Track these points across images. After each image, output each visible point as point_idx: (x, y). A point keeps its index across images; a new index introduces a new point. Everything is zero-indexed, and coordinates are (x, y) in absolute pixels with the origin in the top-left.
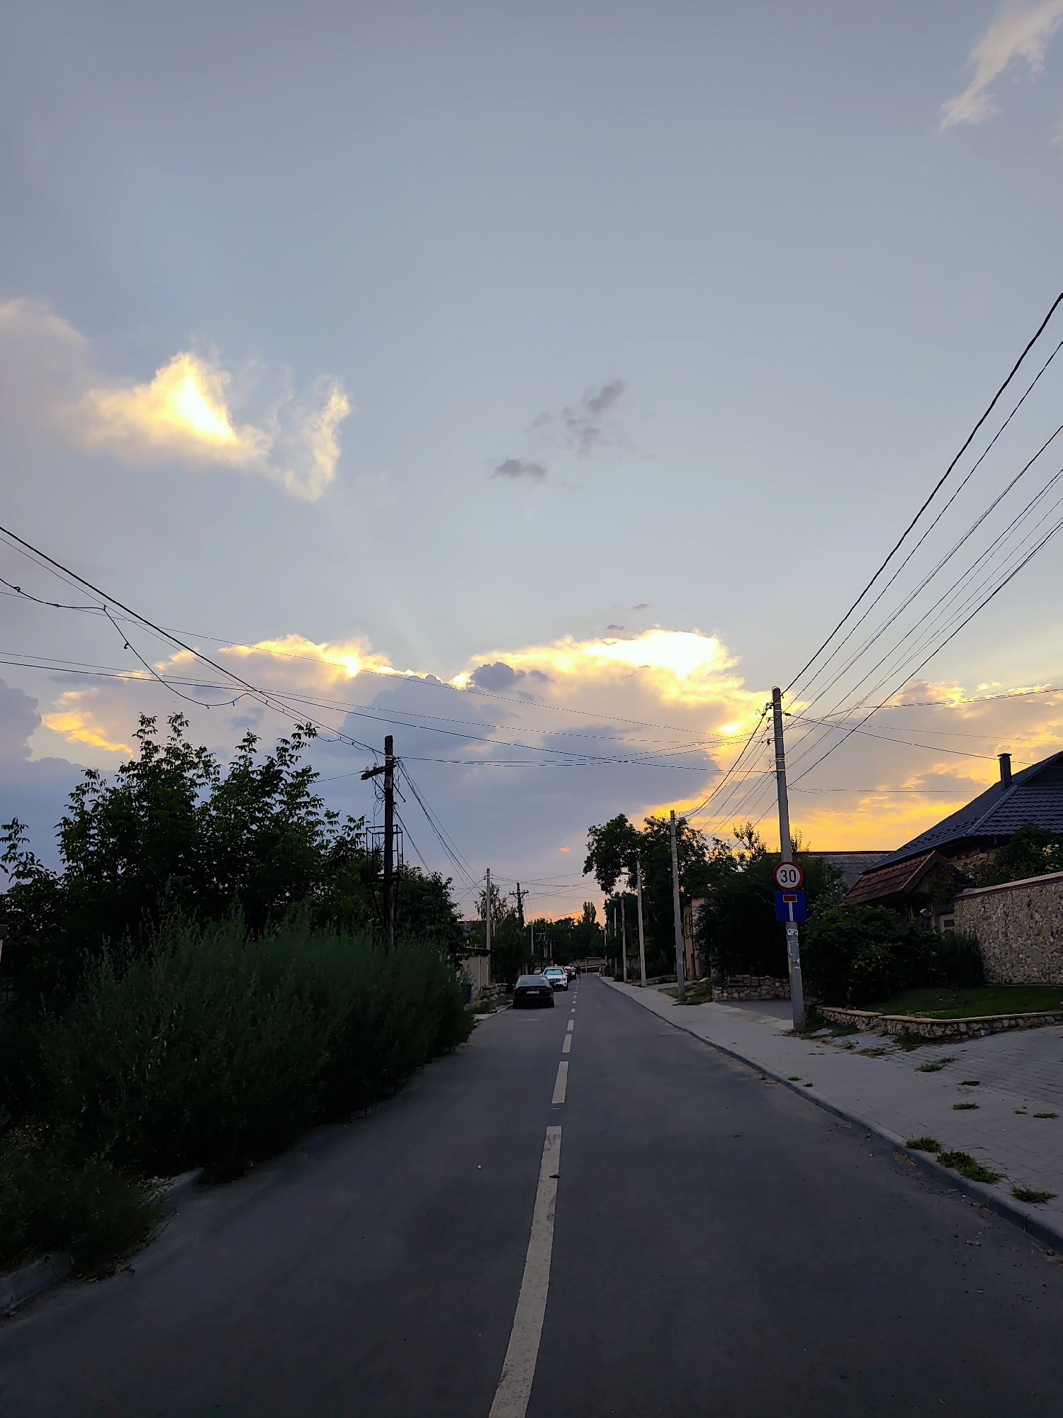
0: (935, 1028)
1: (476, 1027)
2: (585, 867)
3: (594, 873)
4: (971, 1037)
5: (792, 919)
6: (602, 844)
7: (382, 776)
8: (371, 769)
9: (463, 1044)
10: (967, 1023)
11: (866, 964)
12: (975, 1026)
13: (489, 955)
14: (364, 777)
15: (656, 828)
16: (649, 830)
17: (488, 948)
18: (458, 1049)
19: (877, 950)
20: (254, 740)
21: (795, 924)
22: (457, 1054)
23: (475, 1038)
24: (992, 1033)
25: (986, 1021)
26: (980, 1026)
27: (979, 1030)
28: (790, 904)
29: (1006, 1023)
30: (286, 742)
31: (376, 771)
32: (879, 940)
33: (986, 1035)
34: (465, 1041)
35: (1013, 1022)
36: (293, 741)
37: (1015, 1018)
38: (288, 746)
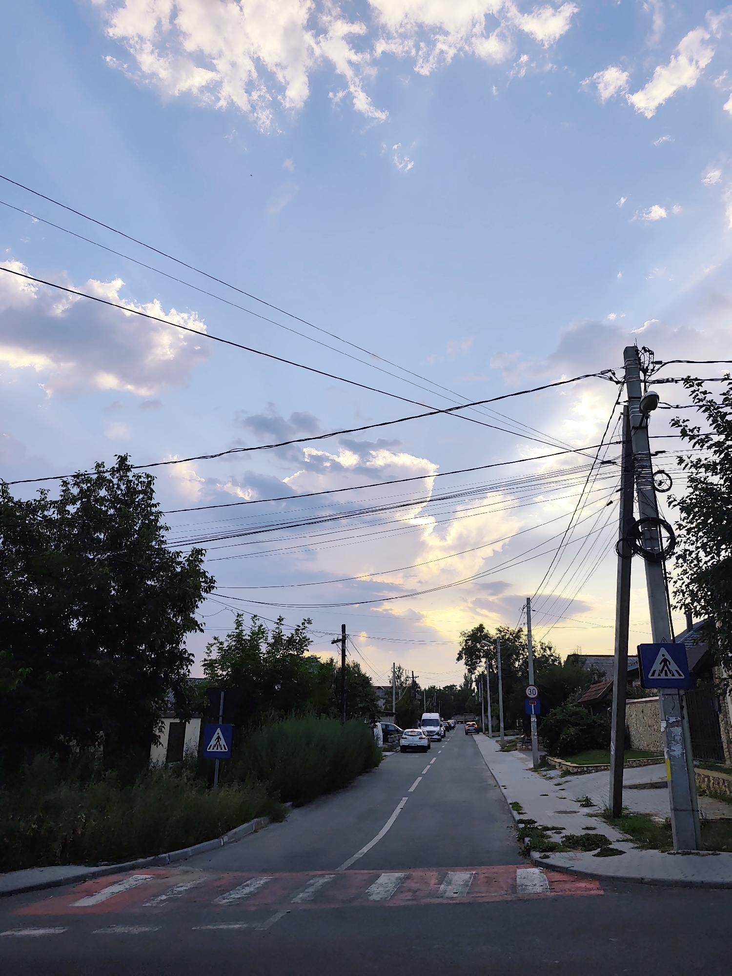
0: (574, 768)
1: (383, 759)
2: (458, 658)
3: (463, 661)
4: (588, 773)
5: (533, 713)
6: (468, 643)
7: (340, 644)
8: (336, 639)
9: (377, 768)
10: (587, 767)
11: (566, 737)
12: (591, 769)
13: (394, 715)
14: (333, 643)
15: (503, 634)
16: (499, 635)
17: (394, 711)
18: (374, 770)
19: (572, 730)
20: (283, 619)
21: (534, 716)
22: (373, 772)
23: (382, 765)
24: (597, 772)
25: (595, 766)
26: (592, 768)
27: (592, 770)
28: (533, 705)
29: (603, 768)
30: (299, 626)
31: (338, 641)
32: (575, 725)
33: (594, 772)
34: (378, 767)
35: (606, 768)
36: (302, 627)
37: (607, 766)
38: (300, 628)
